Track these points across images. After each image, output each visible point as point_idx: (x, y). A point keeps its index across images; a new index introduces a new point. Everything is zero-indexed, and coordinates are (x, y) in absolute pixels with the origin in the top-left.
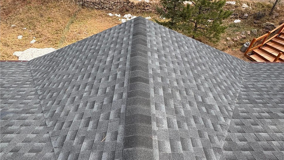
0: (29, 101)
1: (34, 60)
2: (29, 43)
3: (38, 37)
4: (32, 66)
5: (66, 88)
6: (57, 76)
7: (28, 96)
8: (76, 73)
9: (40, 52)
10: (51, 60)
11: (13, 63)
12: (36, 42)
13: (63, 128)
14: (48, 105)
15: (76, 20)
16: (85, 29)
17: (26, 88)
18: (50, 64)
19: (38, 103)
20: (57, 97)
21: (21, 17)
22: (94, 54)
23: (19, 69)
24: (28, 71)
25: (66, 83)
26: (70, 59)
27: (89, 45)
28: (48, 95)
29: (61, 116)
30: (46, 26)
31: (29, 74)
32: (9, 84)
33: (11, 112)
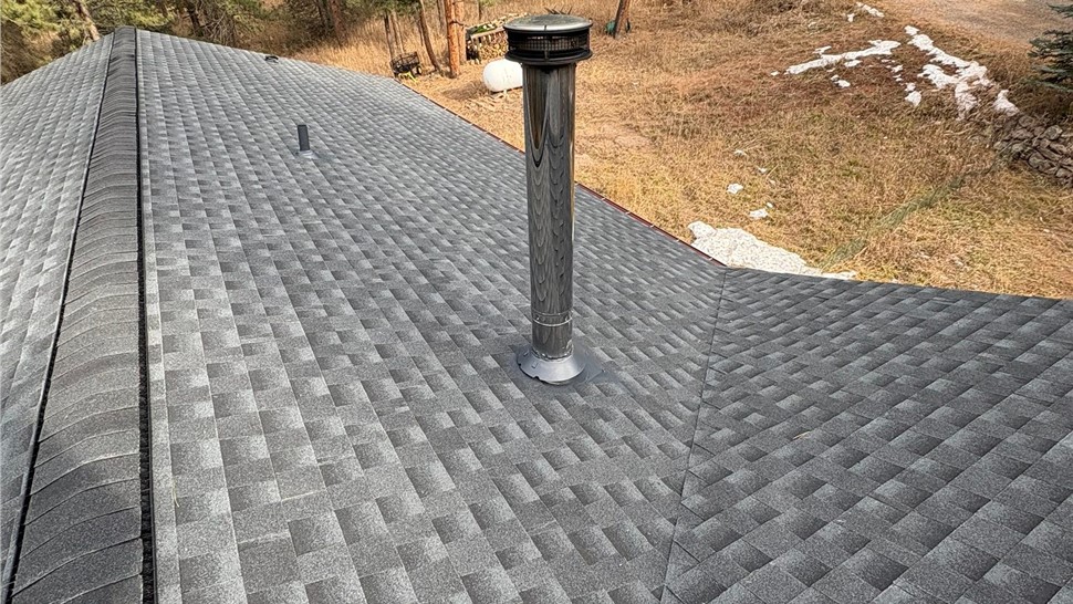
0: (676, 384)
1: (743, 271)
2: (745, 214)
3: (780, 208)
4: (731, 288)
5: (803, 425)
6: (790, 363)
7: (679, 366)
8: (870, 401)
9: (757, 250)
10: (797, 300)
11: (688, 253)
12: (765, 219)
13: (724, 552)
14: (718, 436)
15: (950, 203)
16: (964, 245)
17: (685, 340)
18: (788, 310)
19: (692, 407)
20: (758, 431)
21: (775, 134)
22: (998, 375)
23: (695, 277)
24: (712, 294)
25: (813, 408)
26: (872, 334)
27: (986, 323)
28: (734, 405)
29: (738, 506)
30: (829, 184)
31: (712, 305)
32: (654, 303)
33: (623, 382)
